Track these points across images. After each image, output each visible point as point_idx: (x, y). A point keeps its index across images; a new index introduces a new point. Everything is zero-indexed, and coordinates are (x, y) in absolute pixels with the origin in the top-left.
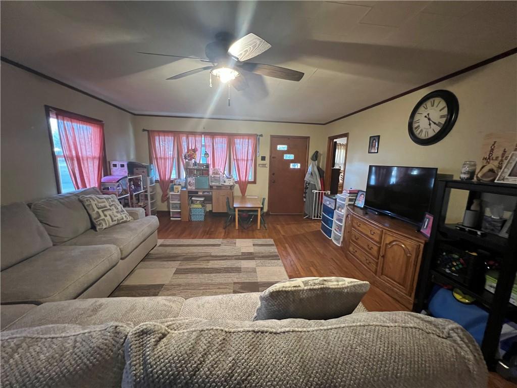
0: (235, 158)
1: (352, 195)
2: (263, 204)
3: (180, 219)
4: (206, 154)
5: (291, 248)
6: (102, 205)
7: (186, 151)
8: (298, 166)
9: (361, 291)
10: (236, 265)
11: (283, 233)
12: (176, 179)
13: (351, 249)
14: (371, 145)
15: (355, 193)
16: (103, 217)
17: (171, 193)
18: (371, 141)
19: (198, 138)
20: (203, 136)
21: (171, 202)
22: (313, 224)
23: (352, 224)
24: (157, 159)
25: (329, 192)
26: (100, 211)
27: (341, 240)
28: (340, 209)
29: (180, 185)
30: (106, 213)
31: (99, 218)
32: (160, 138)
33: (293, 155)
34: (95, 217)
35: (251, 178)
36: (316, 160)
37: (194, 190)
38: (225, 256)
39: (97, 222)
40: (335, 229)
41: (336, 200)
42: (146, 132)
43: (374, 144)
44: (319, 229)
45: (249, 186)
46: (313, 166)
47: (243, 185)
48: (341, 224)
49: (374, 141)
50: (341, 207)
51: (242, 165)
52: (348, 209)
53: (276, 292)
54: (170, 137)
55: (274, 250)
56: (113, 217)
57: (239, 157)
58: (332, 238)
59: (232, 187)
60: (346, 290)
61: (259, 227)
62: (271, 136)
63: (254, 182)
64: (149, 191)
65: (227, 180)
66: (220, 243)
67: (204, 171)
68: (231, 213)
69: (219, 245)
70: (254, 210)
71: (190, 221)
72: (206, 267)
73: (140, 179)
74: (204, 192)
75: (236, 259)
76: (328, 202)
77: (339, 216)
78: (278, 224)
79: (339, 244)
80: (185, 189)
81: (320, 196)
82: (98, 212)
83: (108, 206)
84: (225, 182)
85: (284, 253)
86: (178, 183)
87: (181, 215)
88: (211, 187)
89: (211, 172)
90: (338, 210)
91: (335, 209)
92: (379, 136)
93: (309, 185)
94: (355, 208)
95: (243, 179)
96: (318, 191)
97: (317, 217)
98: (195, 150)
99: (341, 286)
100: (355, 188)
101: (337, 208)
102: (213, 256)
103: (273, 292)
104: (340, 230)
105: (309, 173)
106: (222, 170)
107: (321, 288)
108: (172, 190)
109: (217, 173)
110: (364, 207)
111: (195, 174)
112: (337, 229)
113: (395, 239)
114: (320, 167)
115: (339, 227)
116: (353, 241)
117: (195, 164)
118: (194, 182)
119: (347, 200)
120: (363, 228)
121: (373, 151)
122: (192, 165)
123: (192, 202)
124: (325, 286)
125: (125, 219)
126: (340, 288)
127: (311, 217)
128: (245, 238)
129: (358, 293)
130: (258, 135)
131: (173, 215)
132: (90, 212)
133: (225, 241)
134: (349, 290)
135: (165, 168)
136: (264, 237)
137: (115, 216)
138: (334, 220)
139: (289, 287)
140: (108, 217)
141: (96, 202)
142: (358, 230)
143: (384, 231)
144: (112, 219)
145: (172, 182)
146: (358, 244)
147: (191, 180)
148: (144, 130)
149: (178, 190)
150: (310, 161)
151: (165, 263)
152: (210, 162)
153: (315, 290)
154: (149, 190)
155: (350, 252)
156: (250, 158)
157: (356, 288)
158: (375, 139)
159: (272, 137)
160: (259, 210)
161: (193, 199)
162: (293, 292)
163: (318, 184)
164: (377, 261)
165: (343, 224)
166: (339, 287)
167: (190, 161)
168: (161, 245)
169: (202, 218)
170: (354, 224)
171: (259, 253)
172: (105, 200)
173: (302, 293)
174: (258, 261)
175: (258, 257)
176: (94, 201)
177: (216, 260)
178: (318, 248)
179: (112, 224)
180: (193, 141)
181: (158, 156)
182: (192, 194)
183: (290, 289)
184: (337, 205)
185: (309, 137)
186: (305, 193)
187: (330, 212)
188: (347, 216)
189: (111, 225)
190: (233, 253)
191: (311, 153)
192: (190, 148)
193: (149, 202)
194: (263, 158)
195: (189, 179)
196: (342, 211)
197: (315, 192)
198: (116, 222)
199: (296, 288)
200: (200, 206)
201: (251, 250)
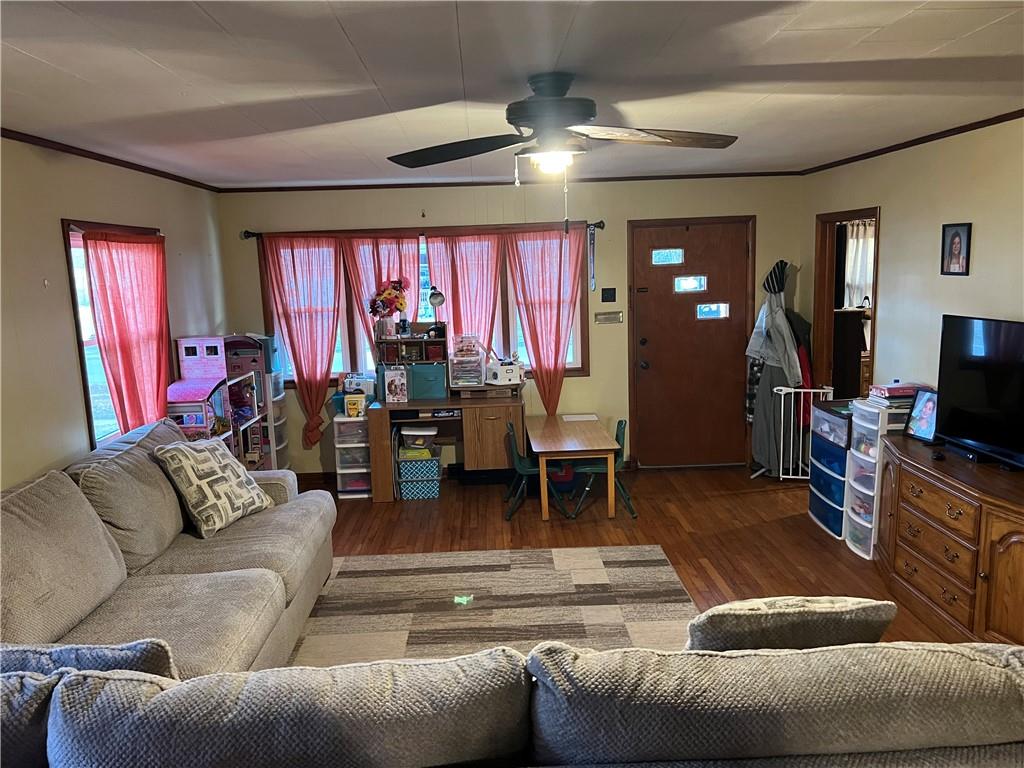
0: (521, 299)
1: (897, 402)
2: (619, 439)
3: (366, 496)
4: (436, 294)
5: (718, 567)
6: (205, 467)
7: (373, 290)
8: (722, 310)
9: (877, 618)
10: (567, 620)
11: (688, 528)
12: (345, 376)
13: (900, 563)
14: (947, 254)
15: (905, 397)
16: (212, 500)
17: (338, 419)
18: (948, 241)
19: (409, 247)
20: (422, 239)
21: (338, 446)
22: (781, 495)
23: (900, 491)
24: (287, 317)
25: (829, 391)
26: (204, 483)
27: (873, 540)
28: (863, 447)
29: (362, 392)
30: (216, 488)
31: (203, 502)
32: (296, 251)
33: (704, 280)
34: (194, 501)
35: (571, 358)
36: (780, 290)
37: (406, 408)
38: (532, 596)
39: (199, 513)
40: (853, 509)
41: (849, 417)
42: (254, 240)
43: (956, 247)
44: (803, 512)
45: (569, 383)
46: (771, 310)
47: (549, 382)
48: (871, 494)
49: (957, 240)
50: (868, 440)
51: (545, 321)
52: (886, 446)
53: (719, 615)
54: (325, 249)
55: (667, 575)
56: (233, 497)
57: (535, 295)
58: (846, 536)
59: (516, 389)
60: (848, 616)
61: (612, 512)
62: (629, 222)
63: (584, 370)
64: (271, 418)
65: (501, 371)
66: (509, 563)
67: (429, 345)
68: (524, 469)
69: (507, 568)
70: (596, 460)
71: (398, 501)
72: (487, 625)
73: (250, 384)
74: (435, 411)
75: (565, 603)
76: (825, 425)
77: (862, 467)
78: (669, 500)
79: (868, 554)
80: (376, 406)
81: (801, 406)
82: (199, 488)
83: (219, 471)
84: (495, 376)
85: (700, 584)
86: (354, 386)
87: (369, 483)
88: (455, 394)
89: (451, 350)
90: (858, 449)
91: (848, 446)
92: (969, 226)
93: (760, 371)
94: (910, 441)
95: (549, 362)
96: (792, 390)
97: (795, 473)
98: (400, 285)
99: (839, 610)
100: (907, 380)
101: (854, 442)
102: (497, 598)
103: (713, 616)
104: (869, 512)
105: (759, 334)
106: (483, 339)
107: (800, 613)
108: (340, 408)
109: (469, 351)
110: (936, 437)
111: (403, 357)
112: (857, 508)
113: (1013, 527)
114: (797, 310)
115: (865, 503)
116: (904, 539)
117: (402, 326)
118: (404, 381)
119: (883, 419)
120: (928, 503)
121: (955, 268)
122: (394, 331)
123: (402, 442)
124: (806, 609)
125: (258, 504)
126: (837, 613)
127: (774, 474)
128: (576, 545)
129: (872, 621)
130: (588, 226)
131: (344, 484)
132: (183, 487)
133: (519, 555)
134: (854, 615)
135: (313, 343)
136: (633, 541)
137: (237, 497)
138: (849, 479)
139: (741, 610)
140: (224, 499)
141: (192, 462)
142: (917, 508)
143: (985, 506)
144: (232, 504)
145: (335, 382)
146: (920, 551)
147: (396, 375)
148: (248, 235)
149: (357, 408)
150: (760, 293)
151: (375, 618)
152: (447, 317)
153: (789, 614)
154: (271, 412)
155: (897, 573)
156: (567, 295)
157: (869, 612)
158: (957, 234)
159: (635, 227)
160: (611, 458)
161: (403, 433)
162: (748, 618)
163: (790, 366)
164: (971, 592)
165: (874, 493)
166: (834, 610)
167: (388, 319)
168: (341, 574)
169: (434, 491)
170: (904, 491)
171: (626, 585)
172: (207, 454)
173: (765, 620)
174: (629, 608)
175: (627, 596)
176: (187, 457)
177: (507, 607)
178: (801, 568)
179: (233, 516)
180: (395, 257)
181: (292, 308)
182: (401, 417)
183: (742, 612)
184: (855, 435)
185: (755, 217)
186: (752, 397)
187: (835, 456)
188: (886, 467)
189: (231, 520)
190: (553, 588)
191: (763, 268)
192: (384, 279)
193: (273, 447)
194: (609, 295)
195: (390, 375)
196: (871, 451)
197: (782, 393)
198: (240, 511)
199: (754, 612)
200: (426, 454)
201: (602, 576)
